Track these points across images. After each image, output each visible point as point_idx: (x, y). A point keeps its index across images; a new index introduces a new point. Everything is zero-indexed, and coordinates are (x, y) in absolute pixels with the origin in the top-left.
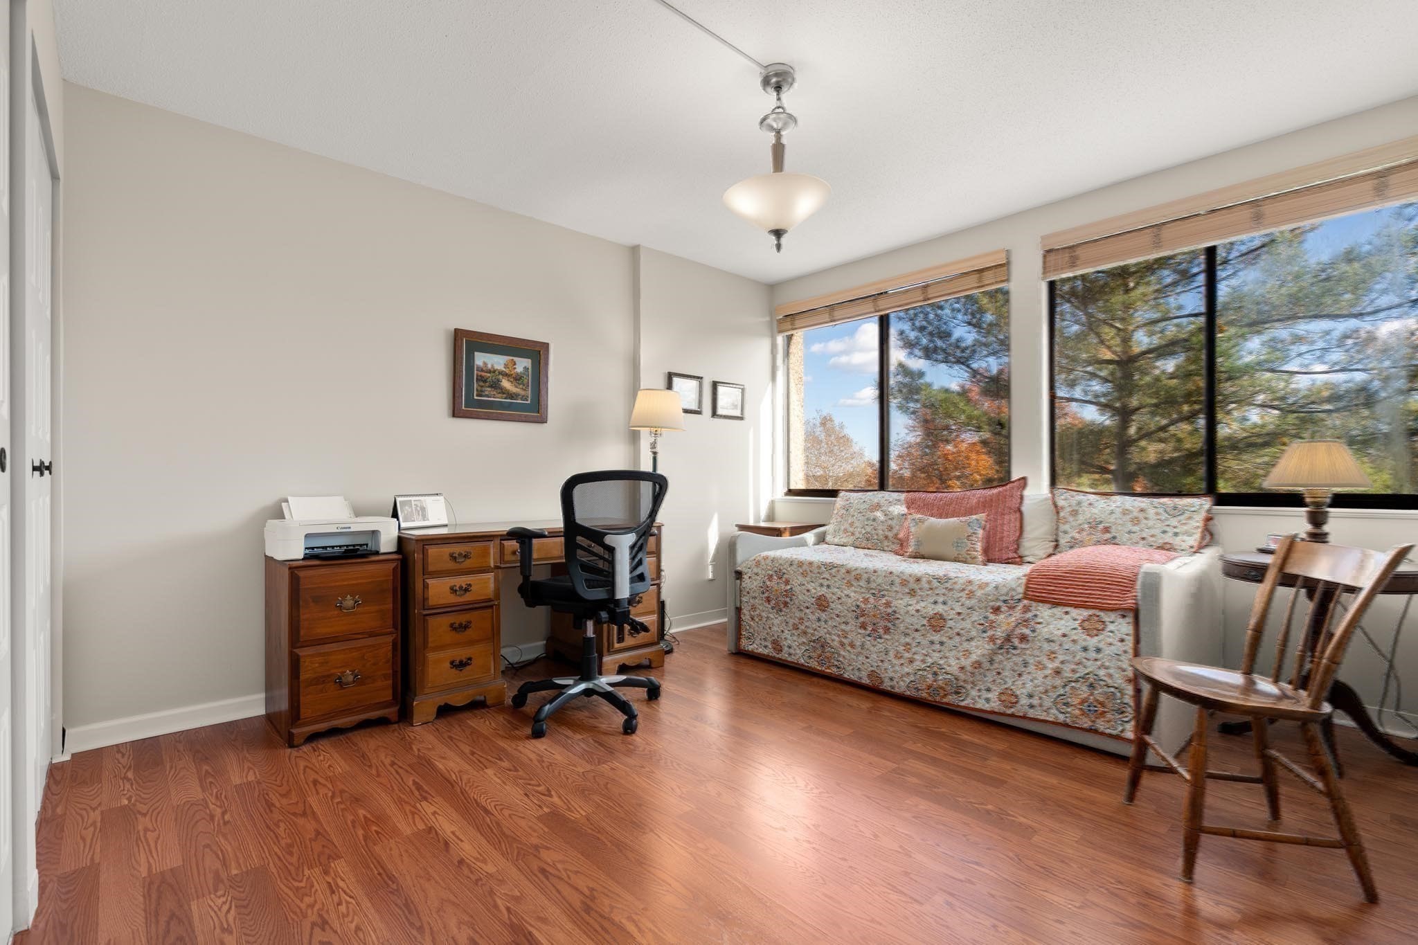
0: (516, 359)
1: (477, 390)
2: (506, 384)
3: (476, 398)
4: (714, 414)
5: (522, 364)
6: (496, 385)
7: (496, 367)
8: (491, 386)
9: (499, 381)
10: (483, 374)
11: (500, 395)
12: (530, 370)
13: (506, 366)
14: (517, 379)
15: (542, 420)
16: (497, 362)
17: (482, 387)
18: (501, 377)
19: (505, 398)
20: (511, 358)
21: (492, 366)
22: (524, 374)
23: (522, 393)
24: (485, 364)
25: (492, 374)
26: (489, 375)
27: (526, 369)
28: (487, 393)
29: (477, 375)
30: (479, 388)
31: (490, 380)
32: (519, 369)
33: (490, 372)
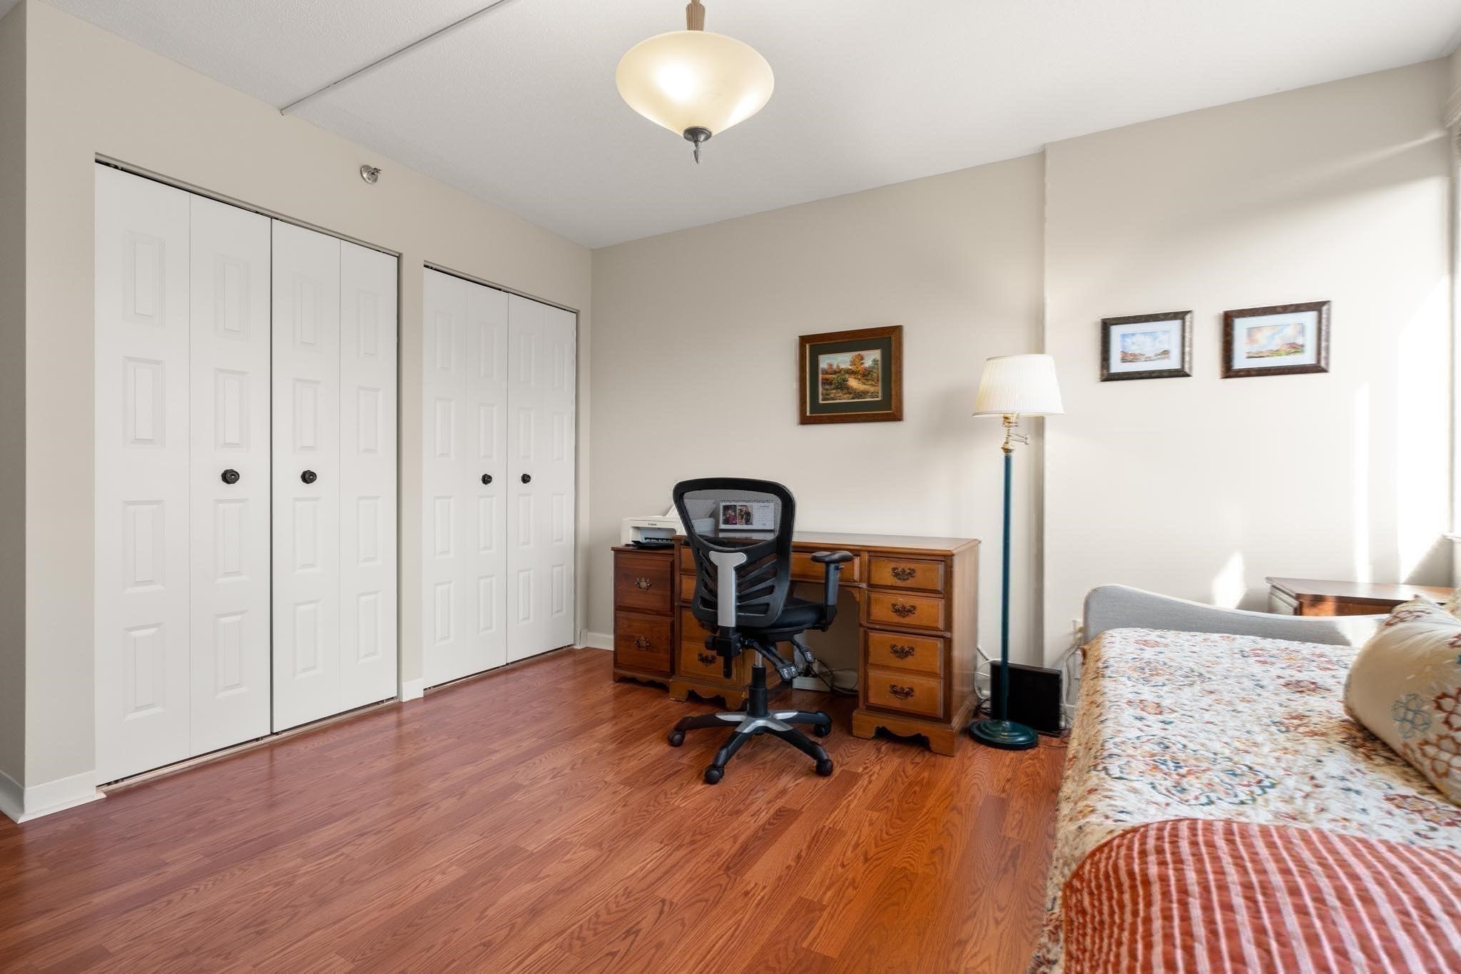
0: (862, 353)
1: (822, 394)
2: (853, 383)
3: (821, 402)
4: (1229, 371)
5: (871, 357)
6: (842, 386)
7: (843, 366)
8: (837, 388)
9: (845, 380)
10: (828, 376)
11: (846, 396)
12: (880, 363)
13: (853, 363)
14: (865, 375)
15: (896, 416)
16: (842, 360)
17: (827, 390)
18: (847, 376)
19: (853, 399)
20: (857, 353)
21: (838, 367)
22: (873, 368)
23: (872, 389)
24: (831, 365)
25: (838, 375)
26: (834, 376)
27: (875, 361)
28: (832, 396)
29: (823, 379)
30: (825, 392)
31: (838, 381)
32: (868, 363)
33: (835, 373)
